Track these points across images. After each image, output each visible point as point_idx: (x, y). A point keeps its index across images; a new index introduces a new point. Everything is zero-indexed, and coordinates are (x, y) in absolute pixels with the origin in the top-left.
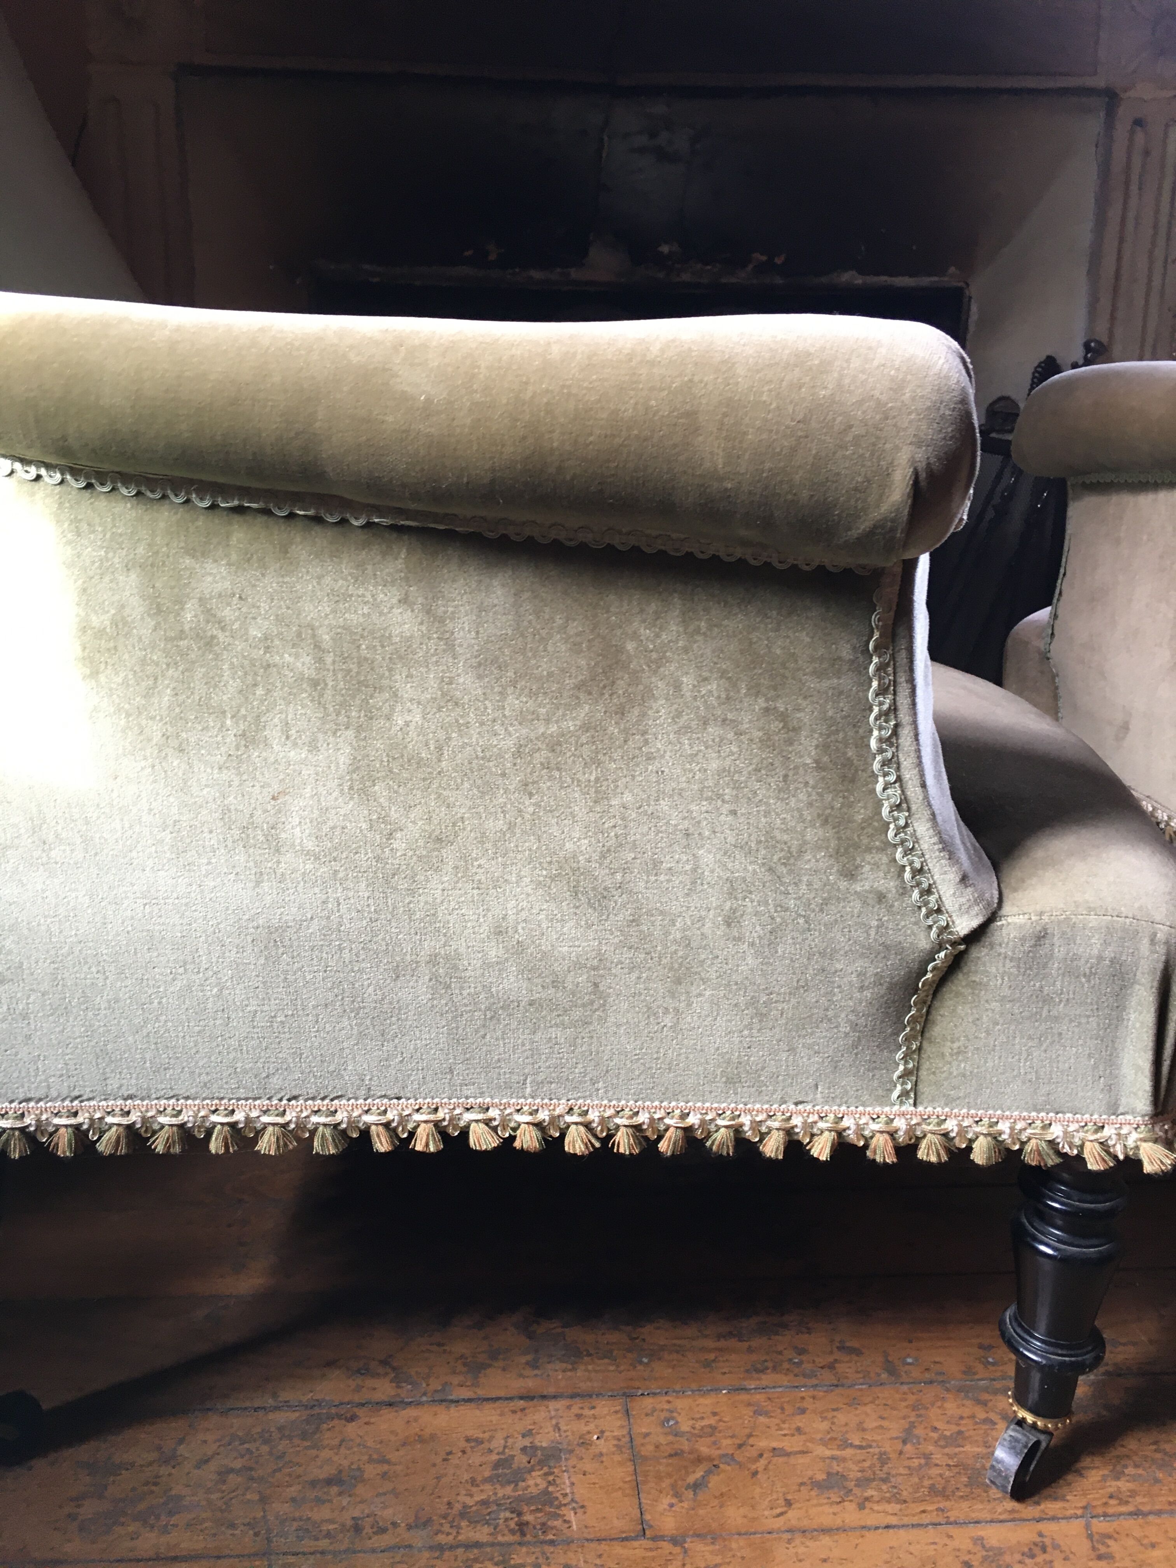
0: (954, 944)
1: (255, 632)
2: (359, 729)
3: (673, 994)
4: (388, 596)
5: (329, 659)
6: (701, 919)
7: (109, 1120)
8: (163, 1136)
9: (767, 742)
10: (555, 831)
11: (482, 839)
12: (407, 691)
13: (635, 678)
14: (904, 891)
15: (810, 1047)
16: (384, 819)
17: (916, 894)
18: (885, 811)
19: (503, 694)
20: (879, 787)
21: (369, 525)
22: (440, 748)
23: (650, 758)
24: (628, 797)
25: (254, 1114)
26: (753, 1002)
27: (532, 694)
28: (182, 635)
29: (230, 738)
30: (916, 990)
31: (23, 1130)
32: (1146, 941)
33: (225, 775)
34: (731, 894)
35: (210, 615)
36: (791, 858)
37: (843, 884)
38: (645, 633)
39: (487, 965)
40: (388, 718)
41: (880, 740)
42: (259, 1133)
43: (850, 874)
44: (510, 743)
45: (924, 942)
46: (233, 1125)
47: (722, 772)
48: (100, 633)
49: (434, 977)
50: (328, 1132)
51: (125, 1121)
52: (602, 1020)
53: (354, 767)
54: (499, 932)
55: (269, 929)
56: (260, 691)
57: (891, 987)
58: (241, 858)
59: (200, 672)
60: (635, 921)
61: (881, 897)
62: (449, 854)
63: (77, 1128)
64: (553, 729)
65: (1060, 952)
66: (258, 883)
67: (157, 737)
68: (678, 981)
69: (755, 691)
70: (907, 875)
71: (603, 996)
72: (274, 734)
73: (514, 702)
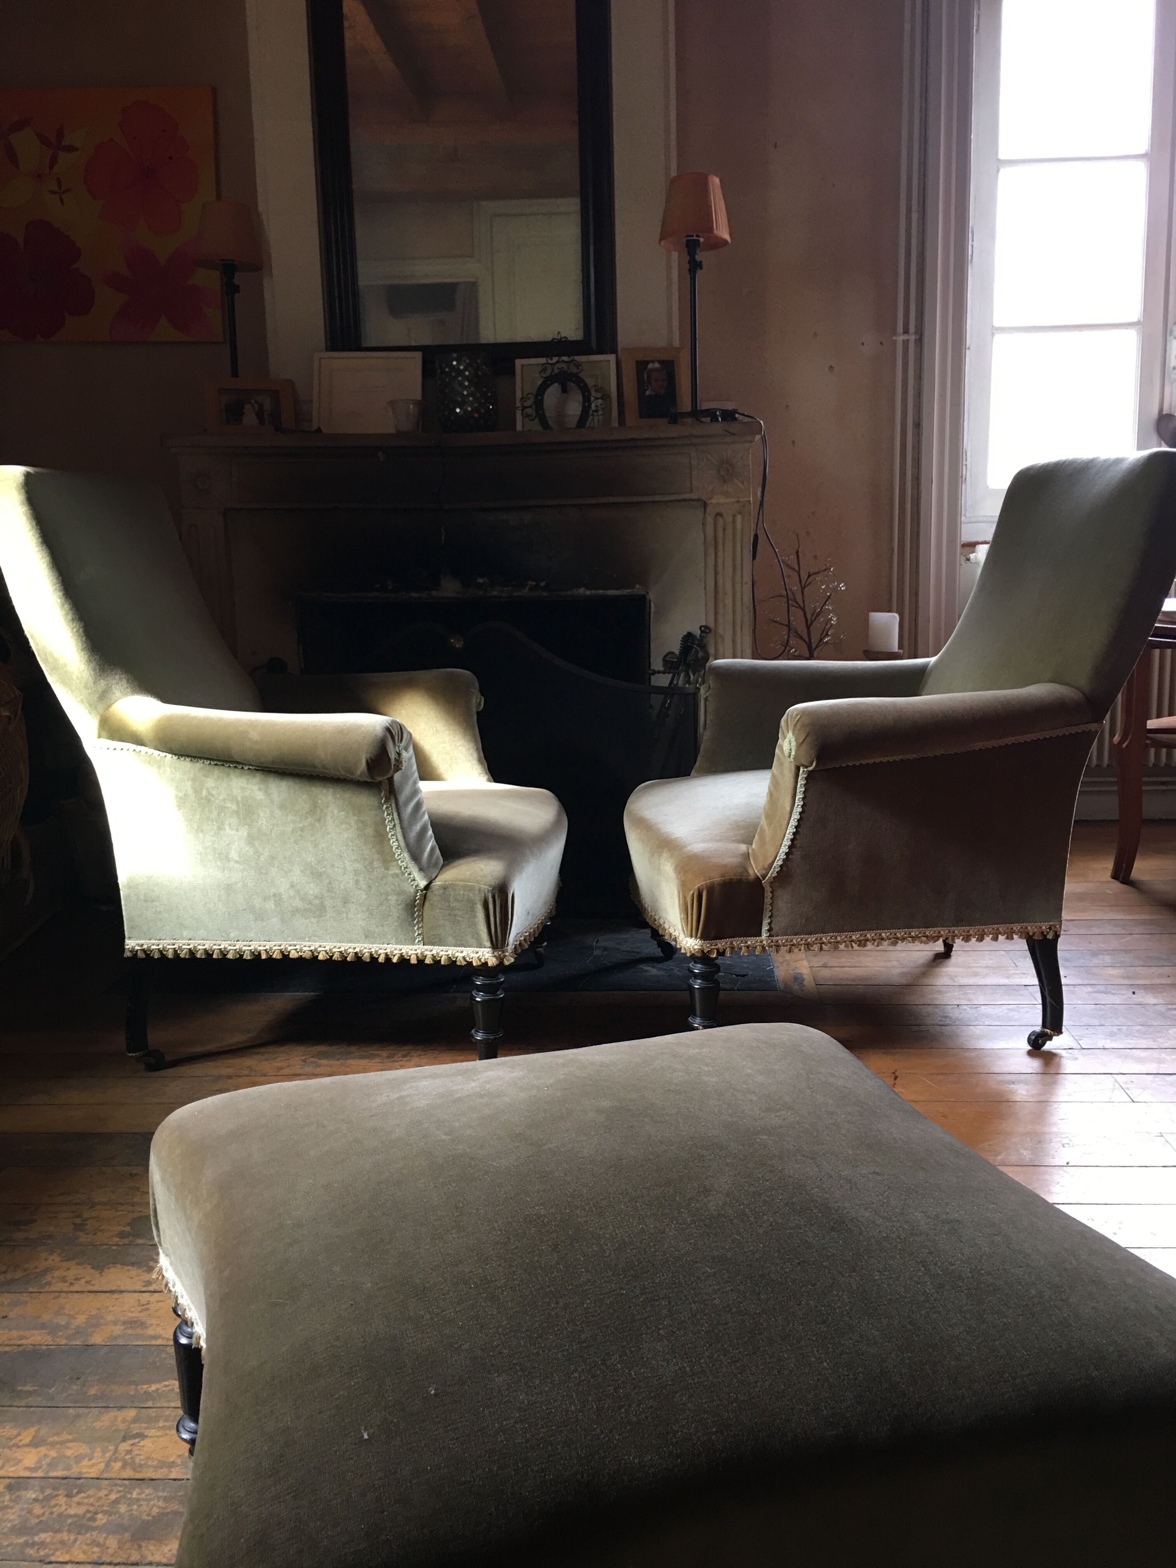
0: (422, 891)
1: (221, 798)
2: (249, 825)
3: (344, 907)
4: (255, 788)
5: (241, 805)
6: (349, 882)
7: (184, 947)
8: (199, 952)
9: (358, 829)
10: (304, 855)
11: (285, 858)
12: (262, 814)
13: (322, 811)
14: (403, 874)
15: (387, 925)
16: (258, 852)
17: (406, 874)
18: (394, 849)
19: (287, 815)
20: (391, 842)
21: (249, 769)
22: (271, 831)
23: (328, 833)
24: (323, 845)
25: (227, 946)
26: (368, 910)
27: (295, 815)
28: (202, 799)
29: (215, 828)
30: (415, 906)
31: (159, 949)
32: (477, 891)
33: (214, 838)
34: (355, 874)
35: (209, 793)
36: (371, 863)
37: (386, 872)
38: (324, 798)
39: (290, 897)
40: (257, 822)
41: (390, 829)
42: (228, 952)
43: (387, 869)
44: (290, 829)
45: (412, 890)
46: (220, 949)
47: (348, 838)
48: (181, 798)
49: (275, 901)
50: (248, 952)
51: (189, 947)
52: (325, 915)
53: (249, 835)
54: (292, 886)
55: (228, 885)
56: (223, 814)
57: (407, 905)
58: (219, 864)
59: (207, 809)
60: (330, 883)
61: (397, 875)
62: (276, 863)
63: (174, 949)
64: (301, 825)
65: (452, 893)
66: (224, 871)
67: (196, 827)
68: (345, 903)
69: (354, 814)
70: (403, 868)
71: (325, 907)
72: (227, 828)
73: (290, 818)
